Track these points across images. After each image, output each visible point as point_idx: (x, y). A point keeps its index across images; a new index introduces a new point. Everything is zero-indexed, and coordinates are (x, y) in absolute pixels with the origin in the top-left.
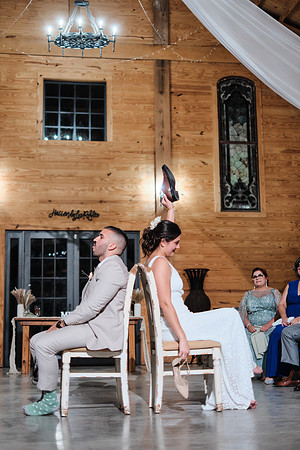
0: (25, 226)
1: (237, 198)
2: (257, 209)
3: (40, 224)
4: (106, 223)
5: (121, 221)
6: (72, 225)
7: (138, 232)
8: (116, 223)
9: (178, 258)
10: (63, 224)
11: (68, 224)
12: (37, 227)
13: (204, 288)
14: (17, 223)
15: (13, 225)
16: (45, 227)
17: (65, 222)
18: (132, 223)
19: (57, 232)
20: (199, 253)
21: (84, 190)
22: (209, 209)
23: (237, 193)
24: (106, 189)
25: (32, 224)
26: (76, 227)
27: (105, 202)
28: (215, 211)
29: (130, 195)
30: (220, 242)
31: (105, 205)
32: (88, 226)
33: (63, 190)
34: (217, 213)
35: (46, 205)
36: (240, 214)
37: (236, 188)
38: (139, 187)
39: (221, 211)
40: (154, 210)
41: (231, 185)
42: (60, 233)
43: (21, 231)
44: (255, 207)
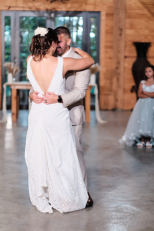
0: (15, 7)
3: (25, 6)
4: (76, 5)
5: (86, 4)
6: (50, 6)
7: (99, 12)
8: (82, 5)
9: (129, 32)
10: (43, 6)
11: (47, 6)
12: (24, 7)
13: (147, 55)
14: (10, 5)
15: (6, 6)
16: (30, 8)
17: (45, 4)
18: (95, 5)
19: (38, 10)
20: (146, 29)
25: (20, 6)
26: (53, 8)
32: (62, 8)
42: (42, 12)
43: (12, 11)
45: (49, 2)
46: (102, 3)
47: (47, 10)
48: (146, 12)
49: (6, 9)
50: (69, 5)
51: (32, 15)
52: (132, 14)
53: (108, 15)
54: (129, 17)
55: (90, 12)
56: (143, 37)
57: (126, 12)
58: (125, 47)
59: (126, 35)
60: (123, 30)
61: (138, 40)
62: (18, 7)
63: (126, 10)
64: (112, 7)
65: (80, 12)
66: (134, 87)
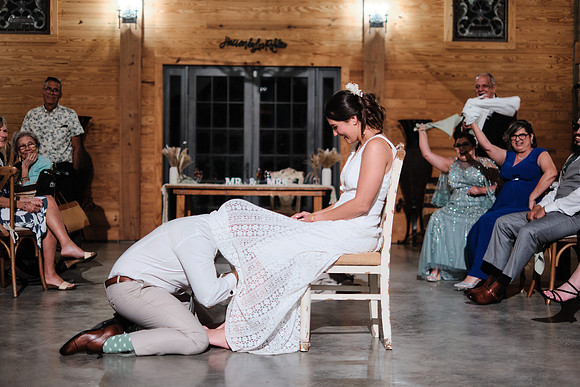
0: (188, 59)
1: (476, 22)
2: (504, 39)
4: (297, 57)
5: (315, 54)
6: (250, 58)
7: (338, 69)
8: (308, 56)
9: (392, 103)
10: (237, 57)
11: (244, 57)
12: (204, 60)
14: (178, 56)
15: (173, 58)
16: (215, 61)
17: (241, 55)
18: (330, 56)
19: (230, 66)
20: (420, 98)
21: (267, 12)
22: (435, 37)
23: (476, 15)
24: (297, 9)
25: (197, 57)
26: (256, 60)
27: (295, 27)
28: (445, 40)
29: (329, 18)
30: (449, 83)
31: (294, 31)
32: (272, 61)
33: (239, 11)
34: (447, 42)
35: (215, 32)
36: (479, 45)
37: (474, 9)
38: (341, 7)
39: (454, 40)
40: (361, 39)
41: (468, 3)
42: (235, 69)
43: (184, 66)
44: (500, 35)
45: (249, 50)
46: (343, 52)
47: (246, 66)
48: (420, 68)
49: (173, 62)
50: (284, 57)
51: (219, 73)
52: (396, 71)
53: (352, 73)
54: (393, 77)
55: (320, 67)
56: (417, 113)
57: (386, 69)
60: (382, 99)
62: (193, 59)
63: (386, 65)
64: (361, 60)
65: (305, 68)
66: (400, 201)
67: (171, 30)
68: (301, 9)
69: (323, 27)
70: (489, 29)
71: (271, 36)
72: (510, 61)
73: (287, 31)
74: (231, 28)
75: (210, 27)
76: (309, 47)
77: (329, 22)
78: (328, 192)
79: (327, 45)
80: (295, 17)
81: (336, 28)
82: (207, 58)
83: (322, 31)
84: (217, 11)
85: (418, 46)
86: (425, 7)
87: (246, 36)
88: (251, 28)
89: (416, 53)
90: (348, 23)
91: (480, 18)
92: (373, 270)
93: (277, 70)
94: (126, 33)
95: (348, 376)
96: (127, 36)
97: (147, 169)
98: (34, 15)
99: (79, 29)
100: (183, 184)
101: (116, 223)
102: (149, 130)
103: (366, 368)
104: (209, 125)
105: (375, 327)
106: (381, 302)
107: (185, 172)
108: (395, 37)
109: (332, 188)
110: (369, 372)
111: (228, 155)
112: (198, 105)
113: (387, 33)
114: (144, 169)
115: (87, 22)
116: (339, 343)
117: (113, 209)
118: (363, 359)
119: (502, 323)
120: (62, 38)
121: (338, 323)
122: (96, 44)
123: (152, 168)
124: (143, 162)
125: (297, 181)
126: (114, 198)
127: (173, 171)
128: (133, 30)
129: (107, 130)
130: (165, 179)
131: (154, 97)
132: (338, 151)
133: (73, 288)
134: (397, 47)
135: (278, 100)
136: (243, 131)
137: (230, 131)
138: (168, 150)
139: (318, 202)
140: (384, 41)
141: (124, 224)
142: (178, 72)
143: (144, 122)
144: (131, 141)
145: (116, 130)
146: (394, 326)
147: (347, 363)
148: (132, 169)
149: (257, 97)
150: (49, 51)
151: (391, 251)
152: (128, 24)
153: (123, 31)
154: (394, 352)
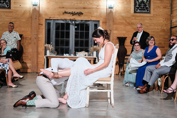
0: (53, 17)
1: (141, 7)
2: (149, 13)
4: (86, 17)
5: (92, 16)
7: (99, 21)
8: (90, 17)
9: (115, 32)
10: (68, 17)
11: (70, 17)
12: (58, 18)
13: (125, 45)
14: (50, 16)
15: (48, 17)
16: (61, 18)
17: (69, 16)
18: (96, 17)
19: (66, 20)
20: (124, 30)
21: (77, 3)
22: (128, 12)
23: (141, 5)
24: (86, 3)
25: (56, 17)
26: (73, 18)
27: (86, 8)
28: (131, 13)
29: (96, 6)
30: (133, 26)
31: (85, 9)
32: (79, 18)
33: (69, 3)
34: (132, 14)
35: (61, 9)
36: (142, 15)
37: (140, 3)
38: (100, 2)
39: (134, 13)
40: (106, 12)
41: (138, 2)
42: (67, 21)
43: (52, 20)
44: (148, 12)
45: (72, 15)
46: (100, 16)
47: (70, 20)
48: (124, 21)
49: (48, 18)
50: (82, 17)
51: (62, 22)
52: (116, 22)
53: (103, 22)
54: (115, 24)
55: (94, 21)
57: (113, 22)
58: (113, 40)
59: (113, 33)
60: (112, 31)
61: (120, 36)
62: (55, 17)
63: (113, 20)
64: (106, 19)
65: (89, 21)
66: (117, 62)
67: (48, 8)
68: (88, 3)
69: (94, 8)
70: (145, 10)
71: (78, 11)
72: (151, 20)
73: (83, 9)
74: (66, 8)
75: (60, 8)
76: (90, 14)
77: (96, 7)
78: (95, 59)
79: (95, 14)
80: (86, 5)
81: (98, 9)
82: (59, 17)
83: (94, 10)
84: (62, 3)
85: (123, 15)
86: (125, 3)
87: (71, 11)
88: (72, 8)
89: (123, 17)
90: (102, 7)
91: (142, 7)
92: (108, 83)
93: (80, 21)
94: (34, 9)
95: (101, 115)
96: (34, 10)
97: (40, 51)
98: (6, 3)
99: (20, 8)
100: (51, 56)
101: (30, 67)
102: (40, 39)
103: (106, 112)
104: (59, 38)
105: (109, 100)
106: (111, 92)
107: (52, 52)
108: (116, 12)
109: (97, 57)
110: (107, 114)
111: (65, 47)
112: (56, 31)
113: (114, 10)
114: (39, 50)
115: (22, 6)
116: (98, 105)
117: (29, 63)
118: (105, 109)
119: (148, 99)
120: (14, 10)
121: (97, 99)
122: (25, 13)
123: (41, 51)
124: (39, 48)
125: (86, 55)
126: (30, 59)
127: (48, 52)
128: (36, 8)
129: (28, 39)
130: (45, 54)
131: (42, 29)
132: (98, 46)
133: (17, 87)
134: (117, 15)
135: (80, 30)
136: (69, 40)
137: (66, 40)
138: (47, 45)
139: (92, 62)
140: (113, 13)
141: (33, 68)
142: (50, 21)
143: (39, 36)
144: (35, 42)
145: (31, 39)
146: (115, 100)
147: (100, 111)
148: (35, 51)
149: (74, 29)
150: (10, 14)
151: (114, 77)
152: (35, 7)
153: (33, 9)
154: (115, 108)
